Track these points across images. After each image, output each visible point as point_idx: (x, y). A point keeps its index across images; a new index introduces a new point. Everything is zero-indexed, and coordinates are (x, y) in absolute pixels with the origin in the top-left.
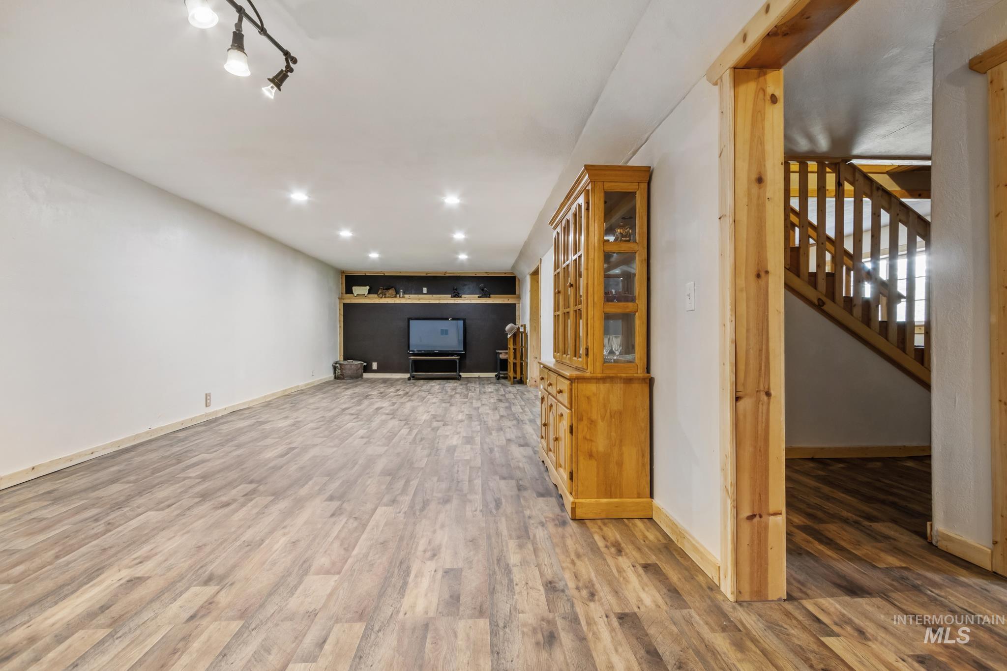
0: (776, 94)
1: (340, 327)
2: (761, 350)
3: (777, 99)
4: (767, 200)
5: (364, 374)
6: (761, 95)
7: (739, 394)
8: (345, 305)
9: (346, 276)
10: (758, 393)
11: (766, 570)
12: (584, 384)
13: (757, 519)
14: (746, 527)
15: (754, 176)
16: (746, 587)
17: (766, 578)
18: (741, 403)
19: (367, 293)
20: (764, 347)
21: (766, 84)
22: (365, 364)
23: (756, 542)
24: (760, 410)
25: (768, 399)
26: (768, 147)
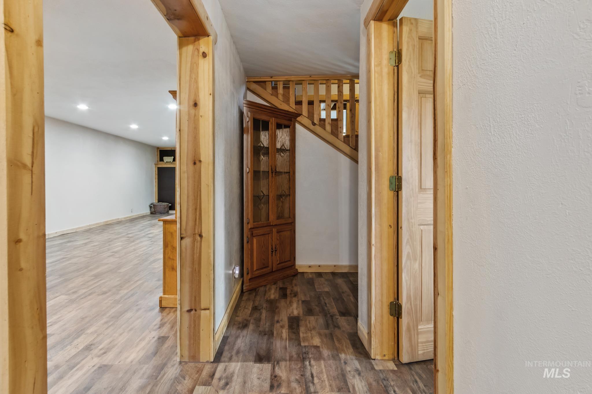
0: (206, 52)
1: (156, 182)
2: (196, 209)
3: (206, 54)
4: (200, 117)
5: (170, 211)
6: (196, 53)
7: (182, 236)
8: (158, 168)
9: (160, 150)
10: (194, 235)
11: (199, 344)
12: (169, 225)
13: (193, 312)
14: (186, 316)
15: (192, 103)
16: (186, 353)
17: (199, 348)
18: (184, 241)
19: (172, 161)
20: (198, 207)
21: (199, 46)
22: (170, 205)
23: (193, 326)
24: (196, 246)
25: (201, 239)
26: (201, 85)
